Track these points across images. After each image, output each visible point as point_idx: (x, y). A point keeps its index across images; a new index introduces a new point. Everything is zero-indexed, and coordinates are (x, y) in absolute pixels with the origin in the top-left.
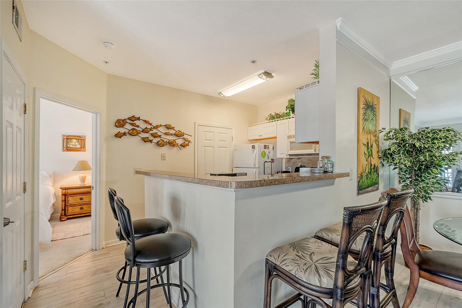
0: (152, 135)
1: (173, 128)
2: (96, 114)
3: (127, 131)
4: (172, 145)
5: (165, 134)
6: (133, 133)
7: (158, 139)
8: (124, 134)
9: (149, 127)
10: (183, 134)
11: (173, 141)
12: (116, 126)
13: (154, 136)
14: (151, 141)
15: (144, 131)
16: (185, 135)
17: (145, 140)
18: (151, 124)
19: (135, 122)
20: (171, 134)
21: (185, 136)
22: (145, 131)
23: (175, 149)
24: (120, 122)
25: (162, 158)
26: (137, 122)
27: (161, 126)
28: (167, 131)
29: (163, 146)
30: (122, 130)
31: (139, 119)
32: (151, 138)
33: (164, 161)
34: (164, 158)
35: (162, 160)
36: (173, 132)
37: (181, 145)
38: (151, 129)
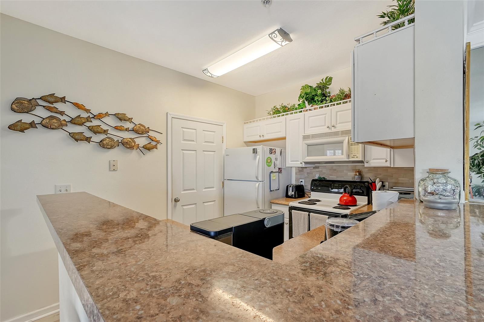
0: (90, 129)
1: (130, 120)
3: (37, 120)
4: (128, 146)
5: (116, 128)
6: (51, 124)
7: (102, 137)
8: (32, 125)
9: (85, 115)
10: (147, 130)
11: (130, 140)
12: (12, 109)
13: (95, 130)
14: (88, 140)
15: (73, 121)
16: (150, 131)
17: (77, 137)
18: (88, 111)
19: (55, 105)
20: (127, 130)
21: (151, 134)
22: (75, 122)
23: (134, 154)
24: (23, 103)
25: (110, 168)
26: (60, 106)
27: (107, 114)
28: (119, 124)
29: (112, 147)
30: (27, 118)
31: (63, 100)
32: (88, 134)
33: (114, 172)
34: (114, 168)
35: (110, 170)
36: (130, 126)
37: (145, 147)
38: (88, 119)
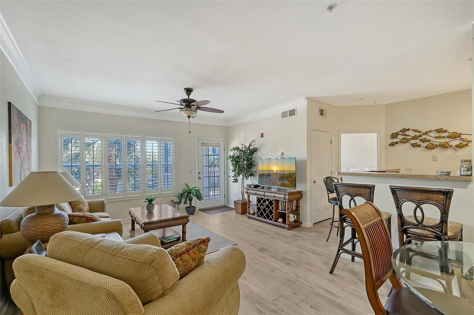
0: (421, 140)
1: (445, 131)
2: (378, 133)
4: (444, 147)
5: (436, 137)
6: (404, 141)
8: (397, 143)
9: (418, 134)
10: (459, 135)
11: (445, 143)
12: (391, 138)
13: (423, 141)
14: (419, 146)
16: (461, 135)
17: (414, 145)
18: (419, 132)
19: (405, 133)
20: (444, 137)
22: (414, 138)
24: (394, 135)
25: (432, 160)
26: (407, 133)
27: (430, 131)
28: (438, 135)
29: (433, 148)
30: (395, 140)
31: (408, 130)
33: (435, 162)
34: (435, 159)
35: (433, 161)
36: (446, 134)
37: (457, 146)
38: (420, 136)
